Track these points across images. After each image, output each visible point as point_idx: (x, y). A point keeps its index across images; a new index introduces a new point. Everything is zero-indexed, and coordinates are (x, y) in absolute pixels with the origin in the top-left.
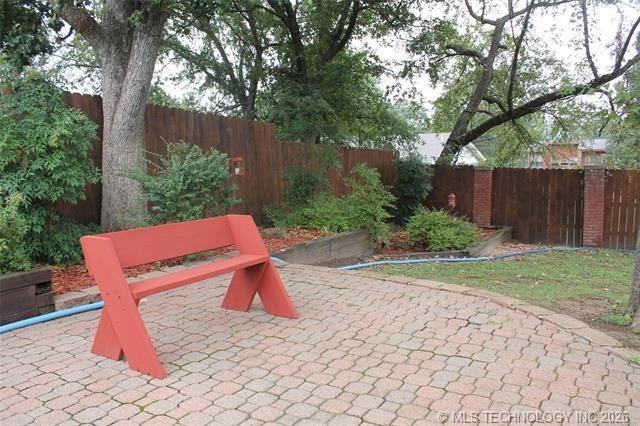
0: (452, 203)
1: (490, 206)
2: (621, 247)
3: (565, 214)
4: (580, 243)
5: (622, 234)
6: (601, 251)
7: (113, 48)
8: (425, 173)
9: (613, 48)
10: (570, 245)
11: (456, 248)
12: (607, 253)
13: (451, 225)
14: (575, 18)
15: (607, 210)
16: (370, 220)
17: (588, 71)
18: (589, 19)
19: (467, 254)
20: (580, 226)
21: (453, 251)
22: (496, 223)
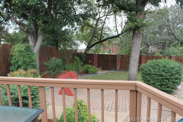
0: (90, 62)
1: (97, 63)
2: (124, 70)
3: (113, 64)
4: (116, 70)
5: (124, 68)
6: (120, 71)
7: (32, 36)
8: (84, 55)
9: (120, 25)
10: (114, 70)
11: (94, 73)
12: (121, 72)
13: (92, 68)
14: (114, 21)
15: (121, 63)
16: (78, 68)
17: (117, 33)
18: (117, 22)
19: (96, 74)
20: (116, 66)
21: (93, 73)
22: (99, 66)
